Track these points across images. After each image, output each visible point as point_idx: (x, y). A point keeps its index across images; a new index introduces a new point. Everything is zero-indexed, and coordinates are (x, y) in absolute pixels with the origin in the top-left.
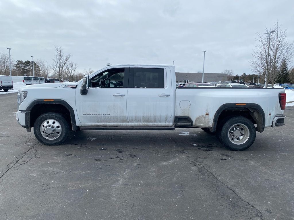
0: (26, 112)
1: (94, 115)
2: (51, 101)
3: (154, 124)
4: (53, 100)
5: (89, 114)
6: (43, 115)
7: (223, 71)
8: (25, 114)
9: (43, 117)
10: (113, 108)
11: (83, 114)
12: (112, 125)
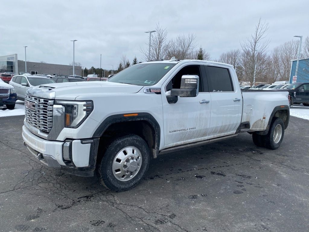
0: (92, 141)
1: (180, 131)
2: (133, 117)
3: (225, 134)
4: (137, 115)
5: (175, 131)
6: (119, 142)
7: (71, 63)
8: (90, 144)
9: (119, 145)
10: (199, 120)
11: (170, 132)
12: (192, 142)
